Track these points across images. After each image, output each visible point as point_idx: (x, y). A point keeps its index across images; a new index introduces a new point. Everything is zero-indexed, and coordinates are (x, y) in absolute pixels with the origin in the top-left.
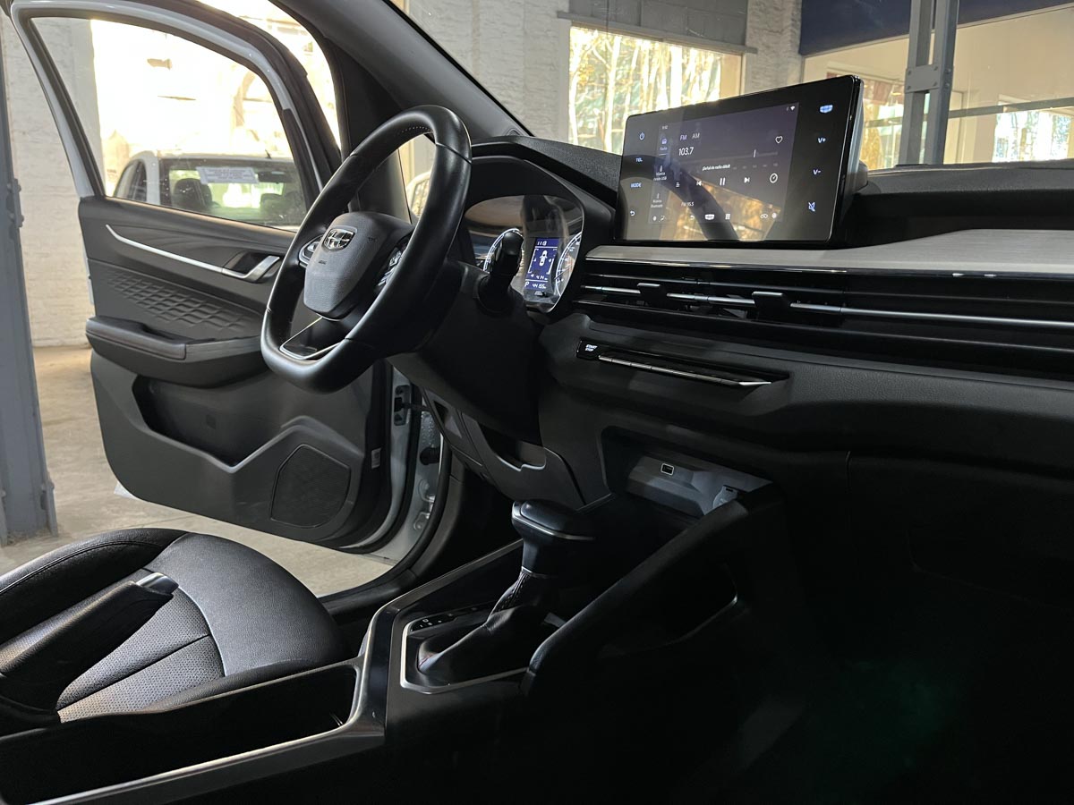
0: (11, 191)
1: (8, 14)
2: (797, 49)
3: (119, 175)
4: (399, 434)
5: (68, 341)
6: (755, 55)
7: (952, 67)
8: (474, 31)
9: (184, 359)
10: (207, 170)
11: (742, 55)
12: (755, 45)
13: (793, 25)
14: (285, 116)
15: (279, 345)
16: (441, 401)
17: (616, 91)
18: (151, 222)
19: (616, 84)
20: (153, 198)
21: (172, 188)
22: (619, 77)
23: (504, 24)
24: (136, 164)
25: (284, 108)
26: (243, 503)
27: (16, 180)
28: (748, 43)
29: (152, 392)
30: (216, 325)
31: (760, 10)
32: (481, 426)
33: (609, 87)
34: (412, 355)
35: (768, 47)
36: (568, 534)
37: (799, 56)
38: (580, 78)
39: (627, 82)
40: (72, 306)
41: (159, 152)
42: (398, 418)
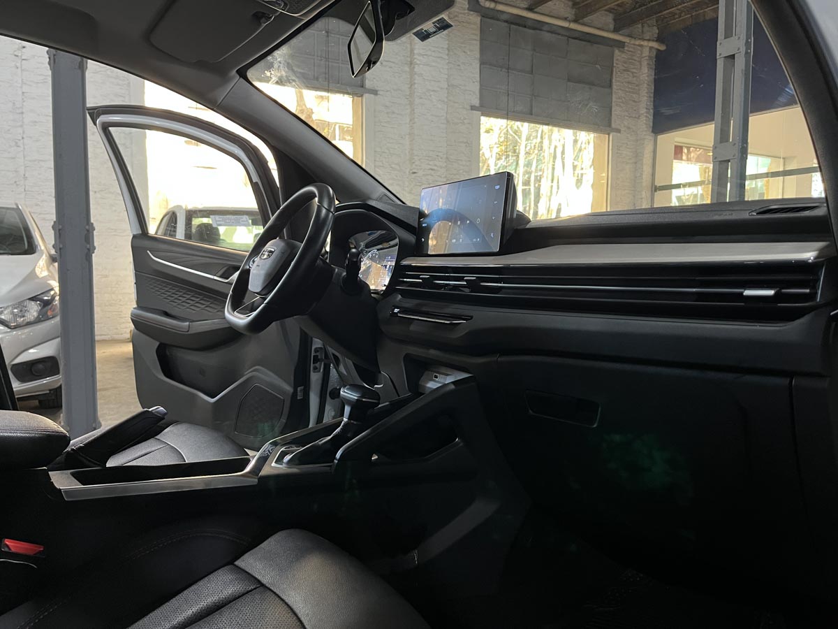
0: (88, 231)
1: (95, 124)
2: (651, 130)
3: (158, 222)
4: (315, 378)
5: (116, 337)
6: (619, 134)
7: (747, 143)
8: (411, 120)
9: (188, 331)
10: (217, 217)
11: (609, 134)
12: (618, 127)
13: (647, 113)
14: (255, 186)
15: (234, 310)
16: (337, 354)
17: (525, 159)
18: (174, 249)
19: (527, 153)
20: (180, 235)
21: (194, 230)
22: (528, 148)
23: (432, 115)
24: (171, 213)
25: (254, 181)
26: (218, 422)
27: (92, 224)
28: (613, 125)
29: (168, 354)
30: (209, 312)
31: (622, 102)
32: (353, 363)
33: (520, 156)
34: (305, 317)
35: (629, 128)
36: (365, 398)
37: (652, 134)
38: (499, 149)
39: (533, 152)
40: (121, 312)
41: (186, 206)
42: (315, 368)
